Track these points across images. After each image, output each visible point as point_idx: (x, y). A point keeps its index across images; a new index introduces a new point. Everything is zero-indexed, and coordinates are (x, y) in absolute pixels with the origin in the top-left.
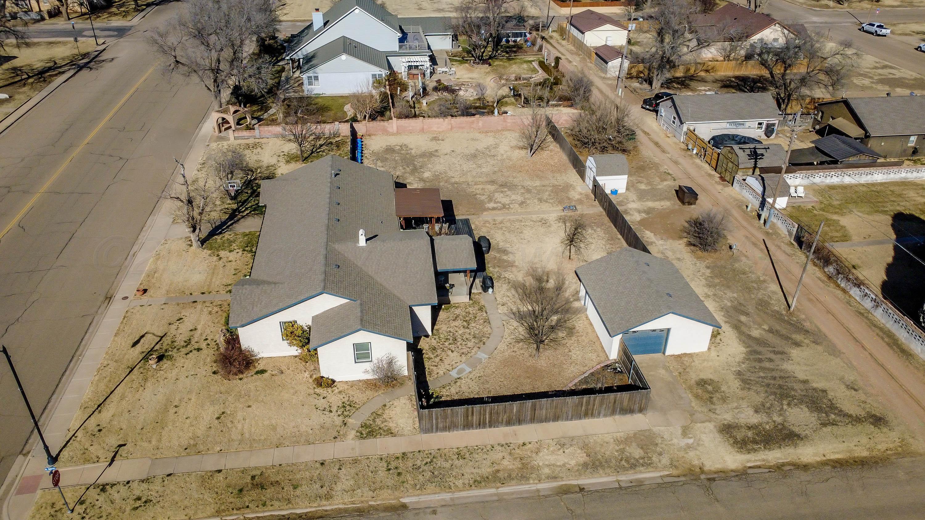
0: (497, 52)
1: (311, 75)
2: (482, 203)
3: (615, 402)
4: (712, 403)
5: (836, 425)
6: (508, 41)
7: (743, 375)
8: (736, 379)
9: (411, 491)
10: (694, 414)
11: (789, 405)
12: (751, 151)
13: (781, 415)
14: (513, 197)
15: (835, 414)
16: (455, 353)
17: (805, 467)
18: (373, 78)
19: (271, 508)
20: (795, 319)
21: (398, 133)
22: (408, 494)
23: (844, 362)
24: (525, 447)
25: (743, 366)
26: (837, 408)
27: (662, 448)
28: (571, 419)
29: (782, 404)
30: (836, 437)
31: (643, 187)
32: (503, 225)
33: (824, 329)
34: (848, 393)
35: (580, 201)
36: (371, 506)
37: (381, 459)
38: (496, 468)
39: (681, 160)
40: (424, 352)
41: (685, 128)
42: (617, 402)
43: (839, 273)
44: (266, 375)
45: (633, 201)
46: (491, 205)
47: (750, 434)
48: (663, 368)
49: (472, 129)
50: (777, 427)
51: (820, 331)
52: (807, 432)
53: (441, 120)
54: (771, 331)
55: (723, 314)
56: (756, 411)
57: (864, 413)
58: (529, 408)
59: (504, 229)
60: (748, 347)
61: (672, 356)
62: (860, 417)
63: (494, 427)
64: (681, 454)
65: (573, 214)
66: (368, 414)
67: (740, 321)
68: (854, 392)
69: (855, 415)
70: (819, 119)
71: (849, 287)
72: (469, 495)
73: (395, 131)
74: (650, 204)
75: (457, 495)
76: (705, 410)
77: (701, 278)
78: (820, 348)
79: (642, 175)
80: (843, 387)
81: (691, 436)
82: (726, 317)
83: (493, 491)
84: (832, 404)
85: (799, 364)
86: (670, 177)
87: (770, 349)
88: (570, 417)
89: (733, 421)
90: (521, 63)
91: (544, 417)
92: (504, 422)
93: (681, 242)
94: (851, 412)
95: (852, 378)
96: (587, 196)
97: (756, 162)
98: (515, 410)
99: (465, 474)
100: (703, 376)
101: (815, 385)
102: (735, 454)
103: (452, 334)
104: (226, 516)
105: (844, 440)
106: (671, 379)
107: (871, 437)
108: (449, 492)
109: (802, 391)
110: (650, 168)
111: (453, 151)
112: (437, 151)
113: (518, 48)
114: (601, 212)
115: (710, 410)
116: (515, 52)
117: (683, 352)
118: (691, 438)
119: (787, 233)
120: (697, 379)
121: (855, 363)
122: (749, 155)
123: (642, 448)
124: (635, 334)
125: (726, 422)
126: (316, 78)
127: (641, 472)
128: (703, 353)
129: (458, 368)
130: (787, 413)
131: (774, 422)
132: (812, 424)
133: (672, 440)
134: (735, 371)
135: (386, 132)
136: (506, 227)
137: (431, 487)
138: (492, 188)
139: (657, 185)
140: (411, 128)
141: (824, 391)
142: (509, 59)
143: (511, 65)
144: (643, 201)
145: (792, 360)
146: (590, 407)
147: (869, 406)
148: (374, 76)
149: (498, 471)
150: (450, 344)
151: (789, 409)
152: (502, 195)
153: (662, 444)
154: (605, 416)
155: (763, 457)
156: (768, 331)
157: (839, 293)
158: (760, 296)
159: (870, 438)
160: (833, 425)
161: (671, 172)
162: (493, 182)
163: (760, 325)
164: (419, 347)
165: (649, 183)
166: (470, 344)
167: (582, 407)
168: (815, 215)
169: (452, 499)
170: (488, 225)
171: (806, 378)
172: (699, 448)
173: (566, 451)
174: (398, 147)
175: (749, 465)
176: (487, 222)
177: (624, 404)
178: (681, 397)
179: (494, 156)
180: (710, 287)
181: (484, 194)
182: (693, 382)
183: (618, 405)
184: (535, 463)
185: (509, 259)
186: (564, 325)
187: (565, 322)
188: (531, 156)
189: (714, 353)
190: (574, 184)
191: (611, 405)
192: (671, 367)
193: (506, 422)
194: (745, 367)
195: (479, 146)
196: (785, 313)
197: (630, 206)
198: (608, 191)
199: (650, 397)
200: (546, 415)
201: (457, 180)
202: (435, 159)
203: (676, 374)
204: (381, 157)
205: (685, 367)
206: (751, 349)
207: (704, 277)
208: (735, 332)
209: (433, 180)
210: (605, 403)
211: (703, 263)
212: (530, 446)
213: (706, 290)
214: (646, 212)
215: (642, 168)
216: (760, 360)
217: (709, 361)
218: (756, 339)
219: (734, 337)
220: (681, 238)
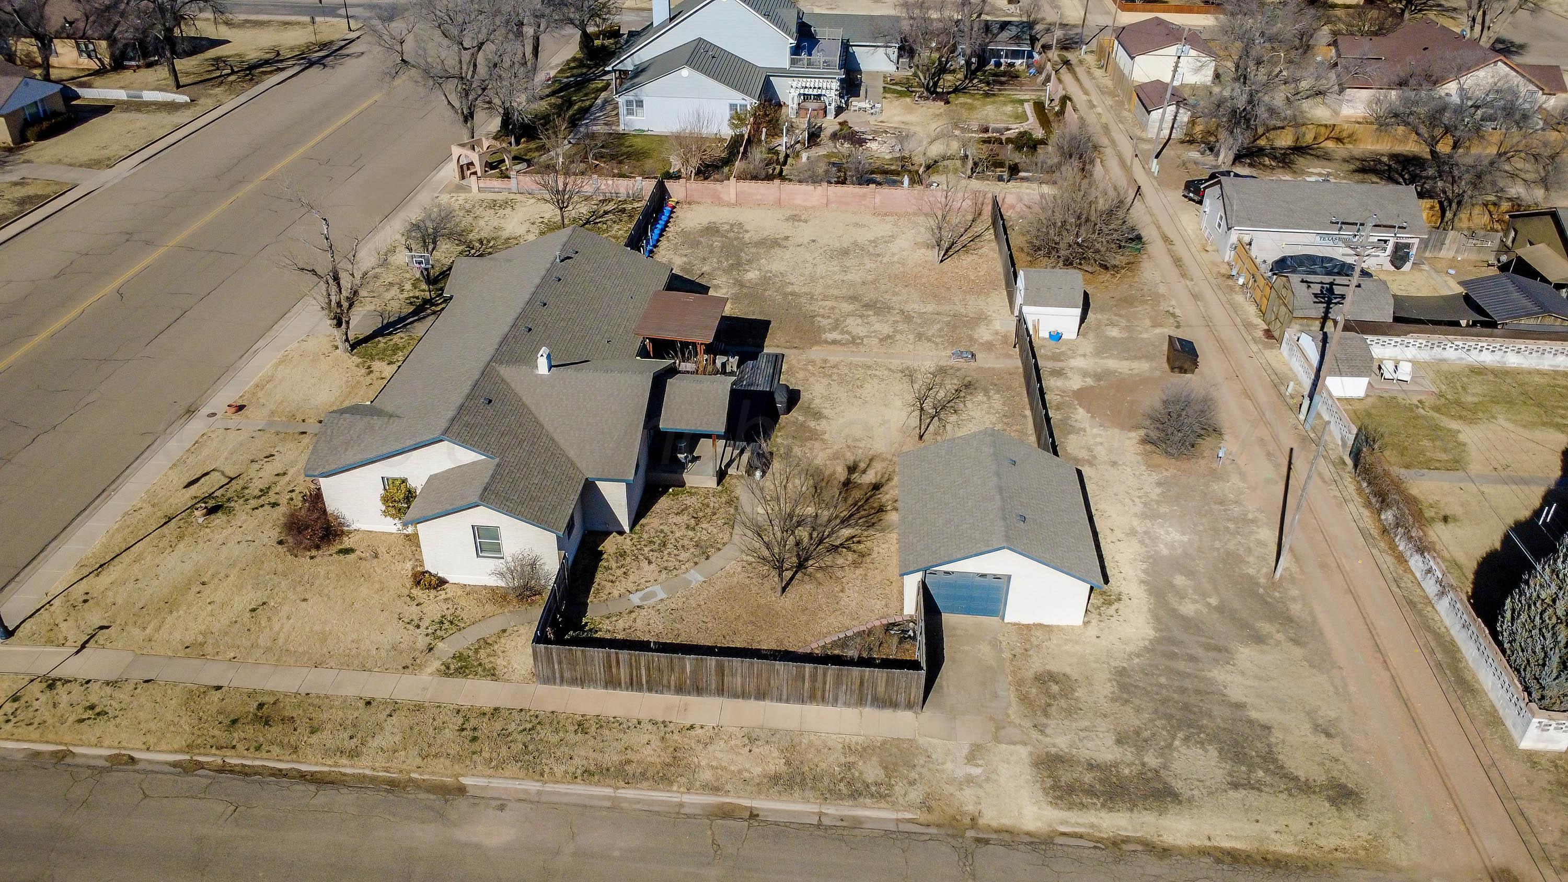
0: (971, 81)
1: (631, 98)
2: (821, 329)
3: (862, 684)
4: (1046, 715)
5: (1258, 789)
6: (998, 64)
7: (1129, 676)
8: (1110, 680)
9: (480, 768)
10: (1004, 728)
11: (1186, 740)
12: (1323, 287)
13: (1162, 755)
14: (877, 326)
15: (1267, 771)
16: (653, 566)
17: (1164, 852)
18: (731, 110)
19: (265, 755)
20: (1277, 594)
21: (737, 204)
22: (475, 772)
23: (1332, 684)
24: (692, 733)
25: (1136, 661)
26: (1275, 761)
27: (920, 774)
28: (787, 701)
29: (1174, 737)
30: (1247, 811)
31: (1114, 332)
32: (835, 370)
33: (1324, 621)
34: (1312, 739)
35: (989, 346)
36: (411, 780)
37: (458, 712)
38: (628, 756)
39: (1209, 294)
40: (605, 556)
41: (1234, 237)
42: (865, 685)
43: (1397, 525)
44: (351, 557)
45: (1084, 356)
46: (835, 335)
47: (1088, 778)
48: (990, 643)
49: (863, 208)
50: (1145, 774)
51: (1314, 621)
52: (1196, 792)
53: (810, 188)
54: (1220, 609)
55: (1144, 566)
56: (1119, 742)
57: (1324, 778)
58: (713, 670)
59: (835, 377)
60: (1161, 630)
61: (1015, 624)
62: (1313, 784)
63: (657, 692)
64: (951, 789)
65: (965, 365)
66: (473, 640)
67: (1172, 585)
68: (1323, 738)
69: (1303, 779)
70: (1509, 243)
71: (1409, 553)
72: (568, 791)
73: (733, 201)
74: (1112, 364)
75: (549, 787)
76: (1028, 724)
77: (1137, 500)
78: (1298, 652)
79: (1123, 312)
80: (1306, 727)
81: (980, 762)
82: (1148, 574)
83: (608, 791)
84: (1271, 752)
85: (1243, 673)
86: (1172, 320)
87: (1204, 639)
88: (784, 697)
89: (1067, 750)
90: (1005, 104)
91: (739, 689)
92: (673, 688)
93: (1133, 434)
94: (1302, 775)
95: (1332, 714)
96: (1005, 337)
97: (1327, 309)
98: (688, 670)
99: (575, 757)
100: (1054, 667)
101: (1253, 715)
102: (1044, 806)
103: (662, 535)
104: (200, 754)
105: (1259, 818)
106: (994, 664)
107: (1314, 822)
108: (538, 781)
109: (1224, 720)
110: (1144, 302)
111: (814, 241)
112: (787, 238)
113: (1013, 76)
114: (1017, 368)
115: (1035, 726)
116: (1002, 83)
117: (1037, 621)
118: (978, 766)
119: (1340, 443)
120: (1041, 670)
121: (1352, 689)
122: (1316, 295)
123: (886, 768)
124: (948, 576)
125: (1053, 751)
126: (640, 104)
127: (865, 807)
128: (1073, 628)
129: (646, 590)
130: (1175, 754)
131: (1144, 765)
132: (1213, 782)
133: (943, 764)
134: (1115, 668)
135: (718, 201)
136: (839, 375)
137: (512, 769)
138: (847, 307)
139: (1141, 333)
140: (759, 197)
141: (1267, 728)
142: (987, 95)
143: (984, 105)
144: (1102, 358)
145: (1234, 665)
146: (819, 684)
147: (1342, 767)
148: (733, 107)
149: (629, 762)
150: (652, 551)
151: (1183, 750)
152: (859, 321)
153: (923, 766)
154: (847, 704)
155: (1094, 820)
156: (1215, 608)
157: (1388, 561)
158: (1231, 546)
159: (1311, 824)
160: (1253, 788)
161: (1178, 312)
162: (853, 299)
163: (1204, 595)
164: (600, 548)
165: (1128, 328)
166: (684, 556)
167: (804, 683)
168: (1417, 417)
169: (539, 793)
170: (810, 367)
171: (1244, 700)
172: (986, 786)
173: (755, 750)
174: (726, 227)
175: (1063, 829)
176: (813, 362)
177: (879, 689)
178: (995, 696)
179: (879, 255)
180: (1145, 519)
181: (829, 317)
182: (1030, 674)
183: (868, 690)
184: (696, 760)
185: (817, 427)
186: (854, 546)
187: (859, 542)
188: (942, 261)
189: (1092, 631)
190: (994, 315)
191: (856, 686)
192: (1004, 643)
193: (675, 687)
194: (1138, 664)
195: (864, 236)
196: (1262, 581)
197: (1073, 363)
198: (1044, 334)
199: (941, 687)
200: (743, 686)
201: (796, 289)
202: (778, 251)
203: (1007, 655)
204: (691, 240)
205: (1028, 646)
206: (1165, 634)
207: (1143, 500)
208: (1152, 601)
209: (757, 284)
210: (844, 682)
211: (1155, 477)
212: (699, 731)
213: (1136, 523)
214: (1098, 377)
215: (1128, 301)
216: (1173, 656)
217: (1077, 642)
218: (1184, 618)
219: (1145, 609)
220: (1137, 427)
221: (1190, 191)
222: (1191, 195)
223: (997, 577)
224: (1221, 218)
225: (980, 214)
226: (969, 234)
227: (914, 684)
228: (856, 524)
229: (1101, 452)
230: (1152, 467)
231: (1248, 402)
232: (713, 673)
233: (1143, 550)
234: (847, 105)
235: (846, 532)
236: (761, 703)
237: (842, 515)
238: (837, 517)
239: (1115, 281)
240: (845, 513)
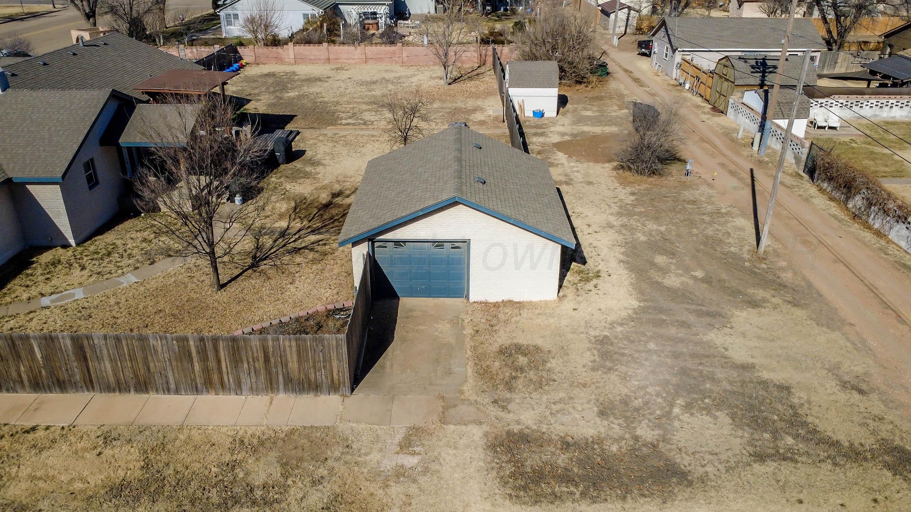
1: (230, 12)
3: (267, 360)
4: (510, 388)
5: (793, 460)
7: (612, 344)
8: (589, 349)
10: (455, 406)
11: (688, 407)
12: (757, 63)
13: (659, 426)
14: (389, 116)
15: (796, 437)
18: (304, 19)
20: (764, 266)
21: (296, 63)
23: (848, 339)
24: (30, 436)
25: (619, 329)
26: (805, 424)
27: (331, 470)
28: (177, 391)
29: (672, 405)
30: (783, 489)
31: (588, 113)
32: (343, 139)
33: (819, 284)
34: (842, 397)
35: (482, 123)
39: (663, 93)
40: (34, 266)
41: (678, 57)
42: (272, 360)
43: (870, 205)
45: (563, 125)
47: (562, 459)
48: (451, 321)
49: (394, 63)
50: (639, 449)
51: (810, 286)
52: (709, 469)
53: (352, 48)
54: (707, 280)
55: (623, 250)
56: (602, 414)
57: (872, 440)
58: (71, 353)
59: (341, 142)
60: (645, 300)
61: (481, 303)
62: (860, 448)
63: (8, 391)
64: (372, 487)
67: (653, 264)
68: (856, 396)
69: (847, 444)
71: (887, 227)
73: (293, 61)
74: (586, 128)
76: (486, 399)
77: (612, 205)
78: (799, 313)
79: (595, 104)
80: (832, 385)
81: (417, 449)
82: (628, 256)
84: (796, 414)
85: (744, 335)
87: (694, 307)
88: (173, 386)
89: (535, 427)
91: (112, 379)
92: (26, 383)
93: (607, 165)
94: (842, 437)
95: (859, 369)
96: (496, 118)
97: (763, 76)
98: (39, 355)
100: (522, 340)
101: (765, 375)
102: (500, 500)
103: (112, 247)
105: (801, 496)
106: (452, 341)
107: (880, 498)
109: (731, 383)
110: (611, 98)
111: (350, 78)
112: (329, 77)
113: (515, 13)
114: (505, 133)
115: (495, 402)
117: (506, 298)
118: (414, 454)
119: (793, 161)
120: (508, 343)
121: (873, 343)
122: (753, 67)
123: (284, 465)
124: (400, 249)
125: (516, 428)
126: (236, 16)
128: (546, 303)
130: (676, 424)
131: (636, 438)
132: (730, 453)
133: (366, 454)
134: (595, 337)
135: (280, 61)
136: (344, 141)
139: (610, 113)
140: (312, 57)
141: (785, 389)
143: (495, 24)
144: (578, 126)
145: (732, 328)
146: (212, 364)
147: (890, 427)
148: (305, 16)
150: (92, 260)
151: (686, 417)
152: (374, 113)
153: (337, 459)
154: (254, 390)
156: (703, 280)
157: (868, 236)
158: (710, 232)
159: (875, 501)
160: (785, 459)
162: (372, 103)
163: (688, 270)
164: (34, 259)
165: (599, 111)
166: (126, 262)
167: (192, 365)
168: (853, 148)
170: (321, 138)
171: (751, 361)
172: (422, 480)
173: (108, 452)
174: (282, 74)
176: (324, 135)
177: (290, 365)
178: (449, 372)
179: (401, 83)
180: (621, 217)
181: (349, 112)
182: (495, 347)
183: (276, 367)
184: (15, 469)
185: (313, 171)
186: (319, 248)
187: (325, 244)
188: (450, 84)
189: (568, 305)
190: (488, 108)
191: (260, 364)
192: (466, 321)
193: (30, 381)
194: (621, 332)
195: (390, 76)
196: (746, 256)
197: (552, 129)
198: (529, 113)
199: (383, 367)
200: (115, 375)
201: (326, 99)
202: (319, 83)
203: (469, 331)
204: (251, 80)
205: (494, 322)
206: (650, 304)
207: (618, 205)
208: (633, 276)
209: (294, 98)
210: (244, 359)
211: (629, 189)
212: (40, 433)
213: (612, 219)
214: (574, 135)
215: (599, 98)
216: (661, 323)
217: (551, 315)
218: (669, 289)
219: (627, 283)
220: (610, 161)
221: (642, 48)
222: (643, 50)
223: (454, 243)
224: (667, 48)
225: (484, 64)
226: (475, 73)
227: (334, 355)
228: (327, 231)
229: (578, 177)
230: (624, 183)
231: (706, 145)
232: (73, 358)
233: (620, 238)
234: (396, 25)
235: (313, 238)
236: (145, 396)
237: (315, 226)
238: (309, 227)
239: (587, 89)
240: (318, 225)
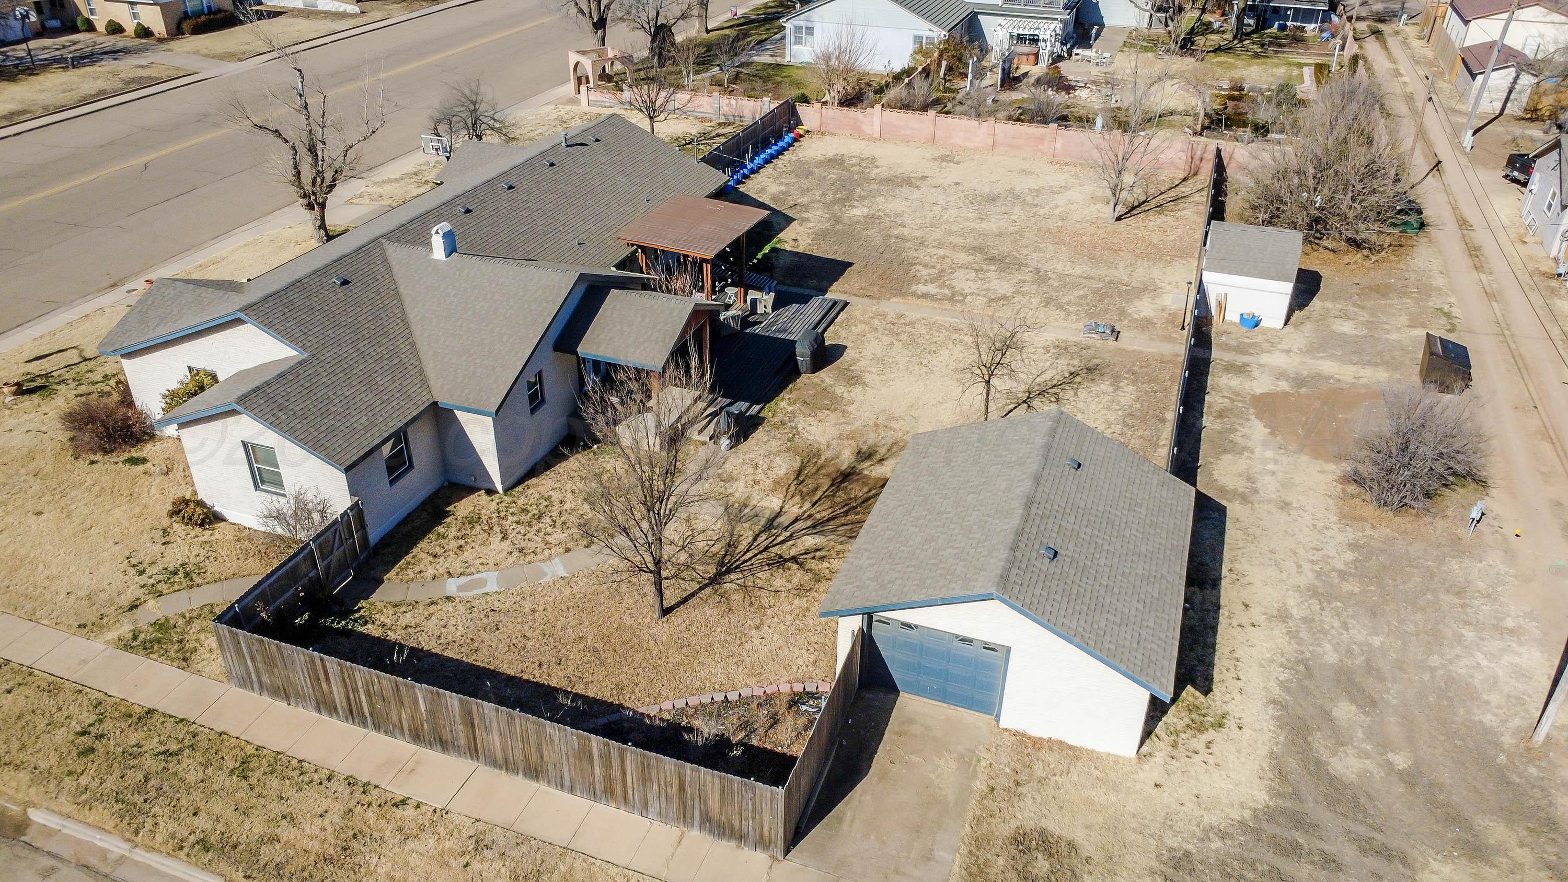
0: (1241, 41)
1: (802, 23)
2: (916, 279)
6: (1283, 28)
8: (1153, 872)
9: (62, 799)
14: (995, 284)
16: (506, 545)
20: (1533, 771)
22: (52, 805)
24: (399, 813)
25: (1216, 844)
28: (572, 790)
31: (1346, 328)
32: (908, 329)
35: (1146, 324)
37: (98, 705)
38: (278, 831)
39: (1514, 296)
40: (448, 520)
42: (688, 790)
45: (1288, 351)
46: (932, 289)
48: (959, 758)
49: (1039, 154)
53: (973, 123)
54: (1409, 778)
55: (1285, 676)
58: (457, 715)
59: (904, 337)
60: (1279, 795)
61: (1016, 734)
63: (386, 732)
65: (1099, 344)
66: (196, 605)
67: (1326, 715)
72: (163, 868)
73: (877, 135)
74: (1328, 367)
75: (140, 855)
77: (1306, 566)
79: (1368, 304)
82: (1288, 690)
86: (1443, 321)
87: (1361, 829)
88: (567, 783)
90: (1277, 65)
91: (499, 755)
92: (407, 732)
93: (1331, 467)
96: (1174, 317)
98: (423, 708)
99: (202, 814)
100: (1054, 825)
103: (545, 503)
106: (951, 797)
108: (128, 840)
110: (1404, 294)
111: (957, 184)
112: (924, 178)
113: (1298, 39)
114: (1177, 355)
116: (1281, 45)
117: (1057, 735)
120: (1029, 825)
124: (908, 631)
126: (810, 31)
129: (477, 576)
134: (1170, 850)
135: (857, 133)
136: (911, 334)
137: (101, 813)
138: (962, 258)
139: (1388, 331)
140: (908, 132)
142: (1257, 56)
143: (1249, 65)
144: (1314, 358)
146: (616, 774)
148: (917, 41)
149: (274, 839)
150: (518, 523)
152: (972, 275)
154: (663, 817)
158: (1460, 668)
161: (1456, 311)
162: (979, 249)
163: (1385, 746)
164: (450, 508)
165: (1368, 324)
166: (558, 536)
167: (592, 766)
169: (117, 860)
170: (876, 322)
173: (476, 865)
174: (854, 161)
176: (883, 315)
177: (710, 803)
178: (928, 857)
179: (1036, 206)
180: (1311, 597)
181: (933, 267)
182: (1005, 830)
183: (693, 800)
184: (374, 861)
185: (846, 395)
186: (812, 564)
187: (822, 558)
188: (1119, 219)
189: (1152, 771)
190: (1168, 287)
191: (674, 791)
192: (983, 763)
194: (1217, 851)
195: (1023, 185)
196: (1507, 740)
197: (1265, 359)
198: (1233, 316)
199: (840, 820)
200: (504, 751)
201: (906, 232)
202: (905, 190)
203: (980, 785)
204: (804, 170)
205: (1022, 777)
206: (1289, 804)
207: (1317, 568)
208: (1281, 738)
209: (858, 222)
210: (655, 779)
211: (1350, 534)
212: (410, 812)
213: (1292, 601)
214: (1299, 381)
215: (1382, 291)
216: (1292, 850)
217: (1115, 788)
218: (1333, 781)
219: (1263, 751)
220: (1342, 457)
221: (1514, 168)
222: (1516, 173)
223: (988, 647)
224: (1554, 194)
225: (1196, 174)
226: (1172, 194)
227: (766, 809)
228: (833, 531)
229: (1268, 486)
230: (1348, 518)
231: (1546, 447)
232: (458, 719)
233: (1290, 648)
234: (1070, 55)
235: (810, 541)
236: (534, 785)
237: (818, 516)
238: (810, 516)
239: (1368, 264)
240: (824, 514)
